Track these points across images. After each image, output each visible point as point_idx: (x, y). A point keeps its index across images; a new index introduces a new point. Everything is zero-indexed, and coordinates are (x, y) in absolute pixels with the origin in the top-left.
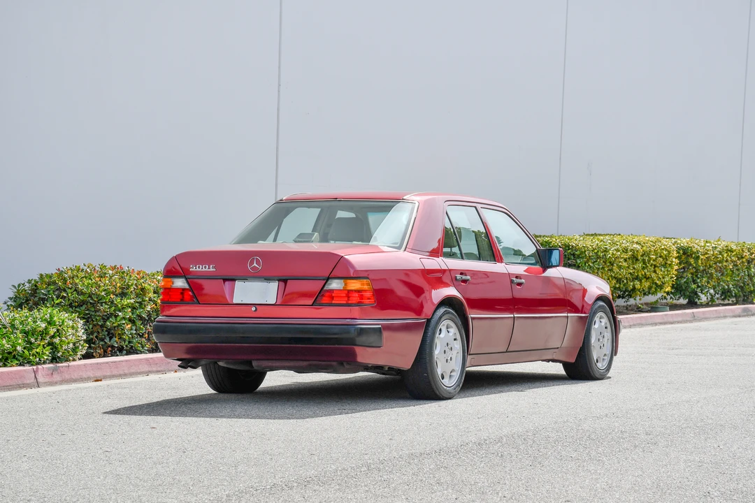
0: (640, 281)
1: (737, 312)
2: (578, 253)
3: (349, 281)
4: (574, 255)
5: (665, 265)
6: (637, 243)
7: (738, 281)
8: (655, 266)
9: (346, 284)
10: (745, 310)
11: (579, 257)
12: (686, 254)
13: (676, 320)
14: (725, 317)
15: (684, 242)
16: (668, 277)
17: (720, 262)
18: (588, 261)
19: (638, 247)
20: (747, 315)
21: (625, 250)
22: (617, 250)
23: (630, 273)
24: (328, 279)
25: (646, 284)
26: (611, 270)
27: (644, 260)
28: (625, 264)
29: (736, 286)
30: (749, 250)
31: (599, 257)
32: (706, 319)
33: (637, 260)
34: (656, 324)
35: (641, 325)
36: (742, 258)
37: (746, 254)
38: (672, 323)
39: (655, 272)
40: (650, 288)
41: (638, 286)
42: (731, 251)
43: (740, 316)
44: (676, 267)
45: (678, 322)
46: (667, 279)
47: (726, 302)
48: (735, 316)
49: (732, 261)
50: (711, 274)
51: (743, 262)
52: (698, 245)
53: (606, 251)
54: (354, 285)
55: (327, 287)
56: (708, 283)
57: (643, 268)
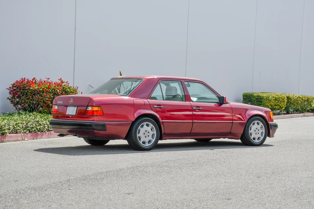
0: (277, 106)
1: (302, 116)
2: (262, 98)
3: (93, 107)
4: (260, 98)
5: (283, 102)
6: (276, 95)
7: (301, 106)
8: (281, 102)
9: (92, 108)
10: (304, 115)
11: (262, 99)
12: (288, 98)
13: (287, 117)
14: (299, 117)
15: (287, 95)
16: (284, 105)
17: (297, 101)
18: (264, 100)
19: (277, 96)
20: (305, 116)
21: (273, 97)
22: (272, 97)
23: (275, 104)
24: (88, 106)
25: (278, 107)
26: (270, 103)
27: (278, 100)
28: (273, 101)
29: (301, 108)
30: (305, 97)
31: (267, 99)
32: (294, 117)
33: (276, 100)
34: (282, 119)
35: (278, 119)
36: (303, 100)
37: (304, 99)
38: (286, 118)
39: (281, 103)
40: (279, 108)
41: (276, 108)
42: (300, 98)
43: (303, 117)
44: (286, 102)
45: (287, 118)
46: (284, 106)
47: (297, 113)
48: (301, 117)
49: (300, 101)
50: (295, 104)
51: (303, 101)
52: (291, 95)
53: (269, 97)
54: (96, 109)
55: (87, 110)
56: (294, 107)
57: (278, 102)
